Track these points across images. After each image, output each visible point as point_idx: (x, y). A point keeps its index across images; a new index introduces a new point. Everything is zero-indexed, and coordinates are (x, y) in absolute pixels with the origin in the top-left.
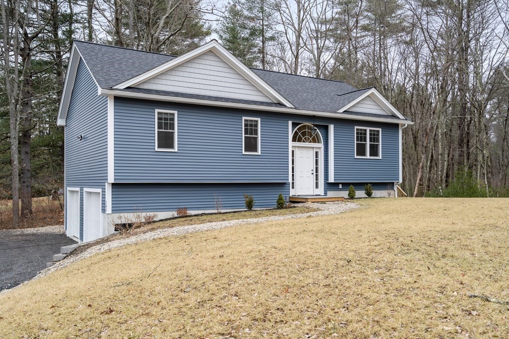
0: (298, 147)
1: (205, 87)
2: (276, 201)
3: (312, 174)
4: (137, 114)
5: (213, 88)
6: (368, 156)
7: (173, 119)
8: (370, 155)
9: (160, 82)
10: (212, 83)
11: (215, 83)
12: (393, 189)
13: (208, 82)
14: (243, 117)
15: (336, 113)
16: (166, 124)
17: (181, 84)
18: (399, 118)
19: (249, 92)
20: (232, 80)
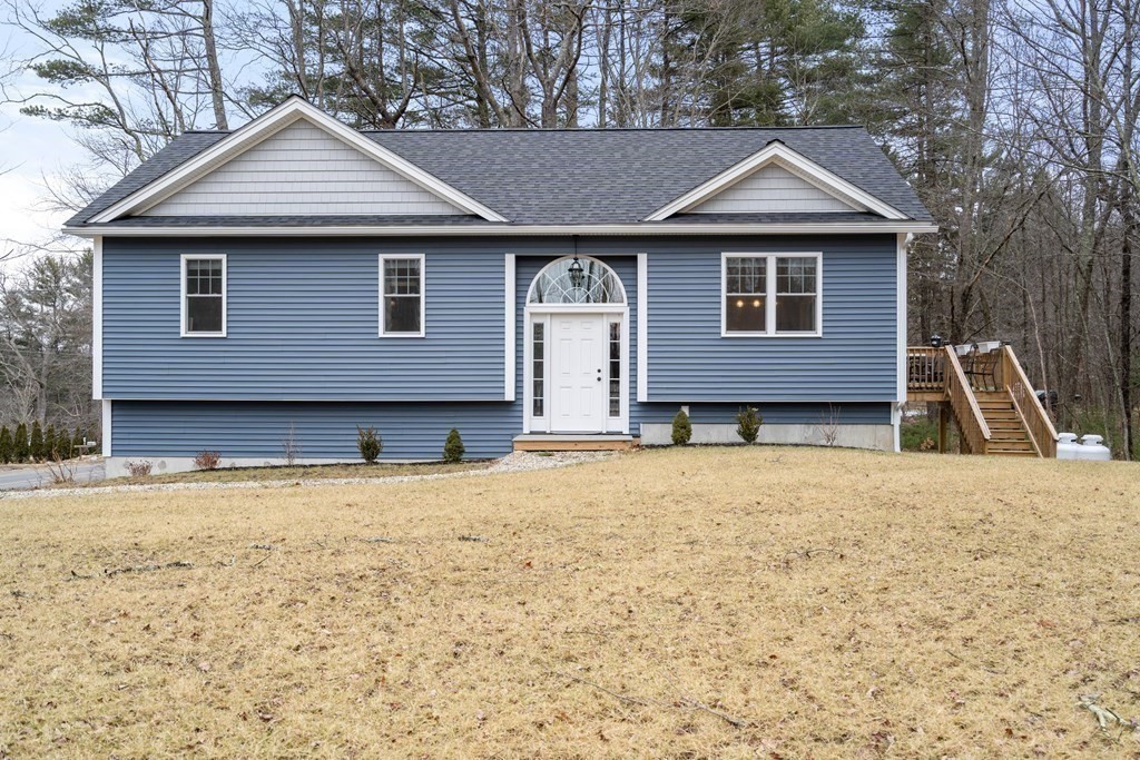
0: (552, 314)
1: (291, 198)
2: (444, 444)
3: (599, 379)
4: (145, 268)
5: (307, 198)
6: (771, 330)
7: (218, 272)
8: (779, 327)
9: (192, 198)
10: (306, 187)
11: (313, 187)
12: (887, 421)
13: (297, 187)
14: (380, 256)
15: (640, 222)
16: (204, 283)
17: (237, 198)
18: (881, 218)
19: (398, 197)
20: (353, 176)
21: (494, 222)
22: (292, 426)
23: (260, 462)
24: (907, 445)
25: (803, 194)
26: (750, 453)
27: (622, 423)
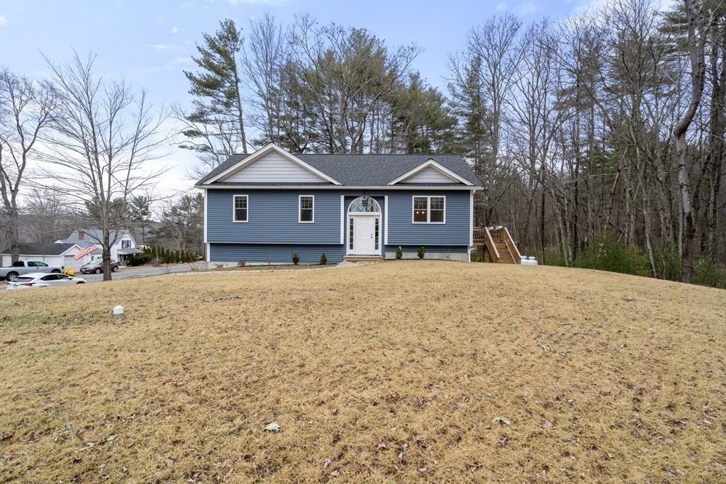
0: (356, 216)
1: (270, 176)
2: (320, 258)
3: (372, 237)
4: (221, 199)
5: (275, 176)
6: (429, 221)
7: (246, 201)
8: (431, 221)
9: (237, 176)
10: (275, 173)
11: (277, 173)
12: (466, 252)
13: (272, 173)
14: (299, 196)
15: (386, 185)
16: (241, 204)
17: (252, 176)
18: (465, 185)
19: (305, 176)
20: (290, 169)
21: (337, 184)
22: (270, 252)
23: (259, 264)
24: (473, 260)
25: (439, 177)
26: (422, 262)
27: (379, 252)
